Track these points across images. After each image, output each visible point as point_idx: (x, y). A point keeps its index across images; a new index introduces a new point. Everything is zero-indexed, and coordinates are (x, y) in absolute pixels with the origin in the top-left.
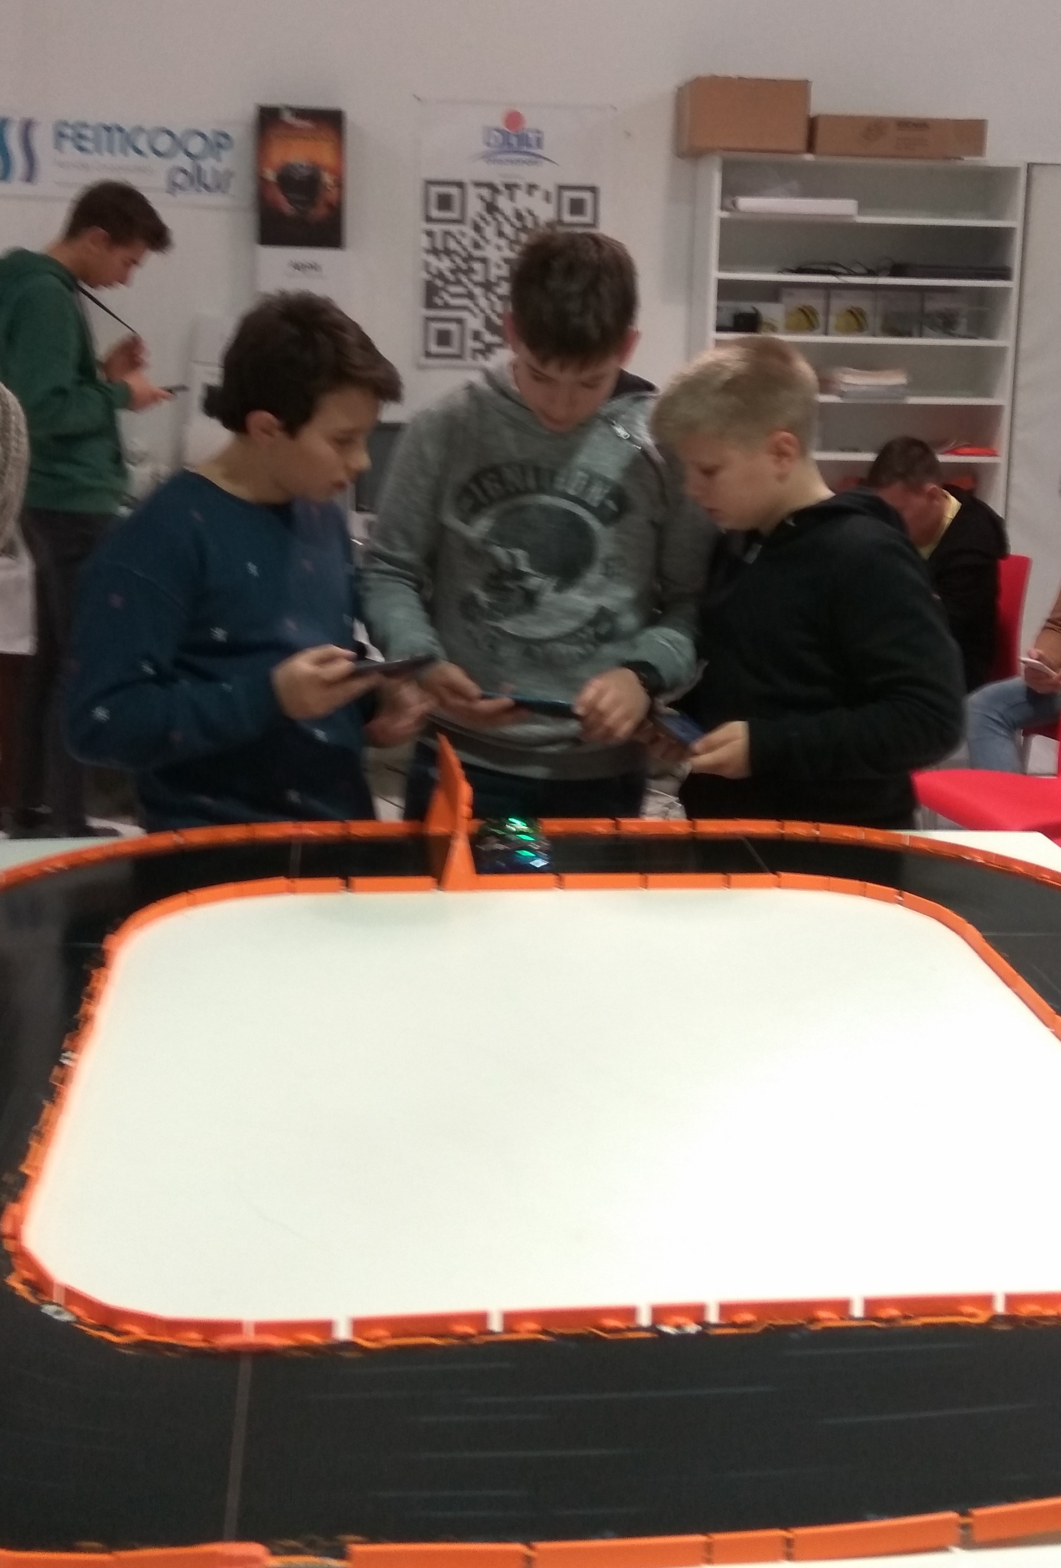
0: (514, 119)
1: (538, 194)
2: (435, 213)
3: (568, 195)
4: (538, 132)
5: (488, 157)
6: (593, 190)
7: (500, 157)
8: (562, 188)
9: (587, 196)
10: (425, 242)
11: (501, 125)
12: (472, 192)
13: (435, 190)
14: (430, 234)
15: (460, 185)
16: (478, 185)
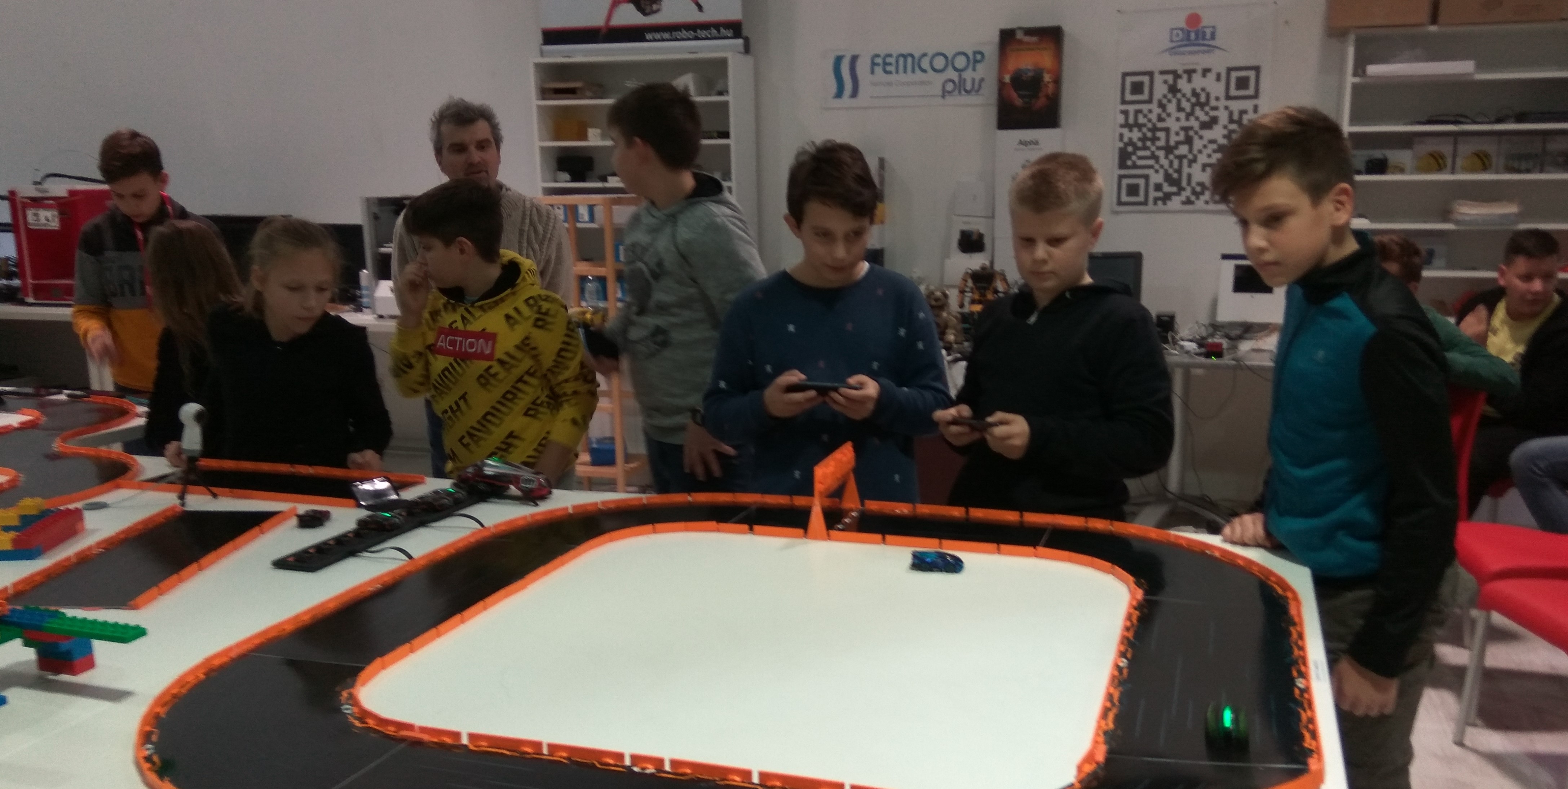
0: (1194, 20)
1: (1211, 76)
2: (1129, 97)
3: (1234, 75)
4: (1214, 27)
5: (1172, 51)
6: (1257, 69)
7: (1182, 49)
8: (1230, 70)
9: (1252, 74)
10: (1121, 119)
11: (1183, 25)
12: (1158, 79)
13: (1129, 80)
14: (1125, 113)
15: (1150, 74)
16: (1162, 73)
